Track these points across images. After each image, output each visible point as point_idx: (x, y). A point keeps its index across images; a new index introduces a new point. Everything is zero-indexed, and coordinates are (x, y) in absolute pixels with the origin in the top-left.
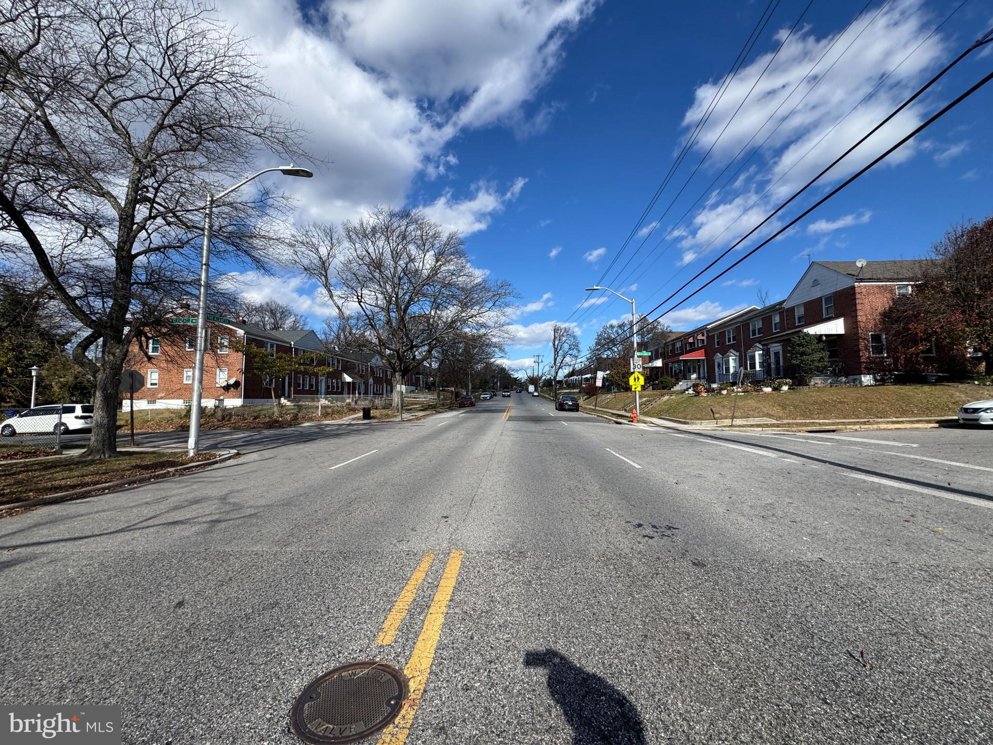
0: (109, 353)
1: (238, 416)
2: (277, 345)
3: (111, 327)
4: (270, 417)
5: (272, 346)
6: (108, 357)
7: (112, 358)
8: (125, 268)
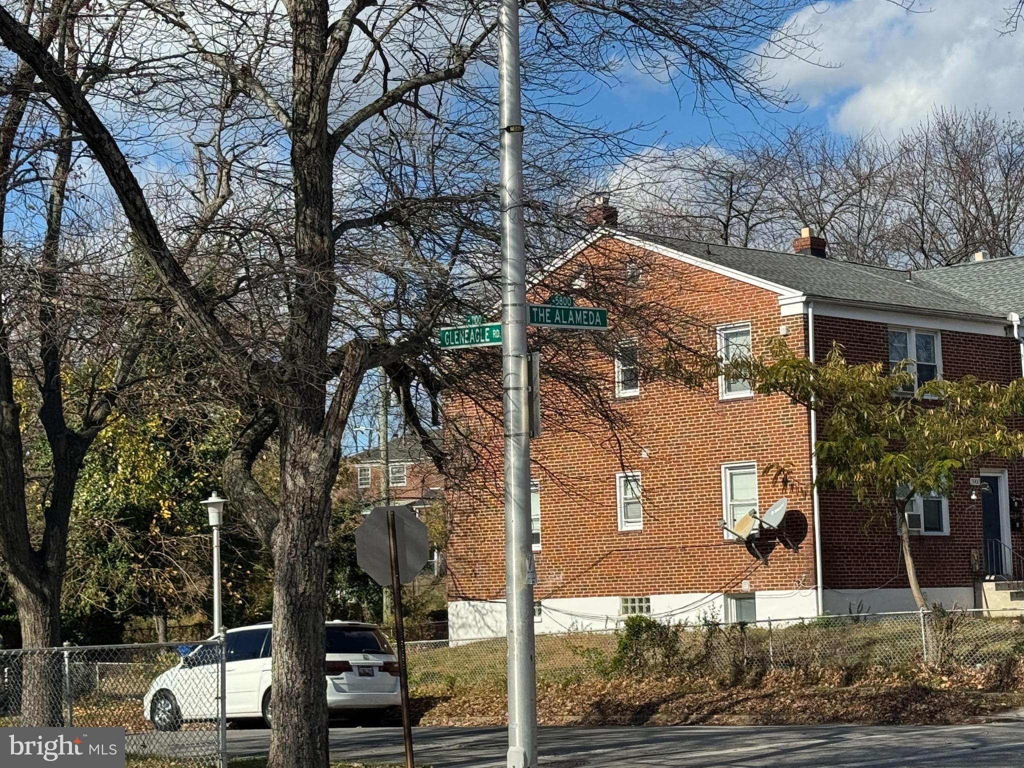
0: (294, 467)
1: (790, 664)
2: (945, 335)
3: (294, 383)
4: (904, 675)
5: (925, 342)
6: (293, 478)
7: (301, 481)
8: (314, 185)
